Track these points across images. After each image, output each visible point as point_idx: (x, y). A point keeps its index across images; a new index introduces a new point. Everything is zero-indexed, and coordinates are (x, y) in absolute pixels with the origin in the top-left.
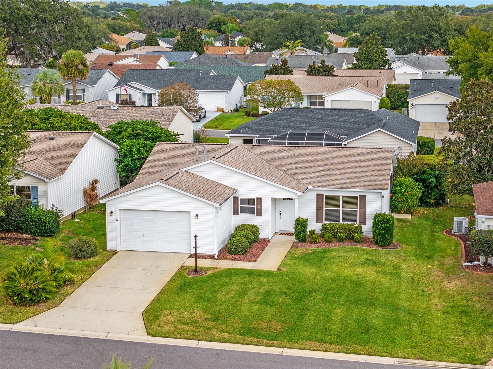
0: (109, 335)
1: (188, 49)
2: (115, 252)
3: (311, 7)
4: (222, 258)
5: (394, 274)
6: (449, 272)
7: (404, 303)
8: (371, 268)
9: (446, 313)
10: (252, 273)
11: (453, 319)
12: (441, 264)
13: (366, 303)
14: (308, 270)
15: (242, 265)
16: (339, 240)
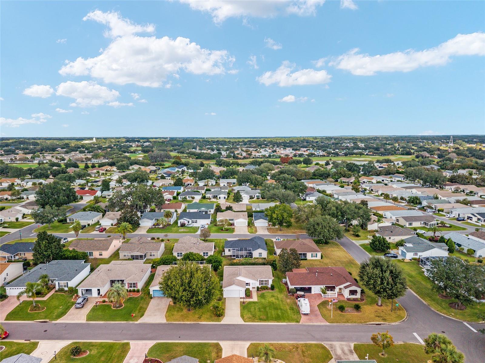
0: (238, 323)
1: (179, 185)
4: (246, 298)
5: (278, 299)
6: (287, 297)
7: (282, 308)
8: (273, 298)
9: (290, 310)
10: (254, 303)
11: (292, 311)
12: (284, 294)
13: (276, 309)
14: (263, 300)
15: (251, 300)
16: (265, 290)
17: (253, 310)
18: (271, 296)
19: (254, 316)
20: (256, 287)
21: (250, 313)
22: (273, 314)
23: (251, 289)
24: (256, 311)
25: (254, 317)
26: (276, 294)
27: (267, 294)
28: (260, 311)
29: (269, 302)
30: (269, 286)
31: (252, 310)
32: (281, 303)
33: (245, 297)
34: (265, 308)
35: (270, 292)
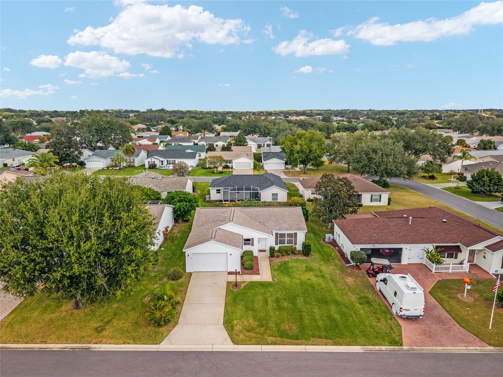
0: (214, 346)
1: (165, 134)
2: (191, 274)
3: (200, 112)
4: (243, 273)
5: (323, 276)
6: (342, 270)
7: (339, 299)
8: (311, 273)
9: (361, 304)
10: (263, 284)
11: (367, 309)
12: (336, 265)
13: (323, 301)
14: (286, 279)
15: (255, 278)
16: (288, 255)
17: (261, 304)
18: (304, 268)
19: (263, 323)
20: (268, 248)
21: (250, 313)
22: (318, 317)
23: (256, 253)
24: (270, 307)
25: (262, 326)
26: (315, 265)
27: (295, 264)
28: (280, 308)
29: (302, 284)
30: (299, 247)
31: (259, 305)
32: (332, 285)
33: (239, 270)
34: (293, 300)
35: (301, 260)
